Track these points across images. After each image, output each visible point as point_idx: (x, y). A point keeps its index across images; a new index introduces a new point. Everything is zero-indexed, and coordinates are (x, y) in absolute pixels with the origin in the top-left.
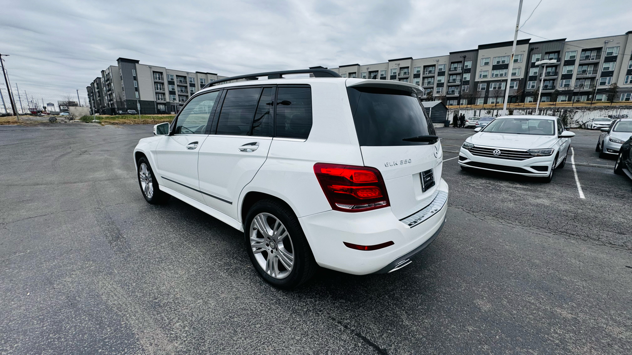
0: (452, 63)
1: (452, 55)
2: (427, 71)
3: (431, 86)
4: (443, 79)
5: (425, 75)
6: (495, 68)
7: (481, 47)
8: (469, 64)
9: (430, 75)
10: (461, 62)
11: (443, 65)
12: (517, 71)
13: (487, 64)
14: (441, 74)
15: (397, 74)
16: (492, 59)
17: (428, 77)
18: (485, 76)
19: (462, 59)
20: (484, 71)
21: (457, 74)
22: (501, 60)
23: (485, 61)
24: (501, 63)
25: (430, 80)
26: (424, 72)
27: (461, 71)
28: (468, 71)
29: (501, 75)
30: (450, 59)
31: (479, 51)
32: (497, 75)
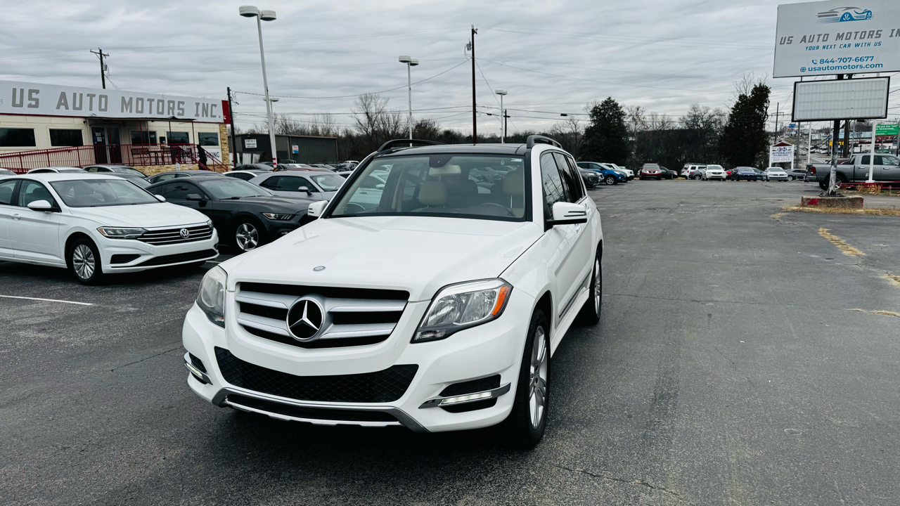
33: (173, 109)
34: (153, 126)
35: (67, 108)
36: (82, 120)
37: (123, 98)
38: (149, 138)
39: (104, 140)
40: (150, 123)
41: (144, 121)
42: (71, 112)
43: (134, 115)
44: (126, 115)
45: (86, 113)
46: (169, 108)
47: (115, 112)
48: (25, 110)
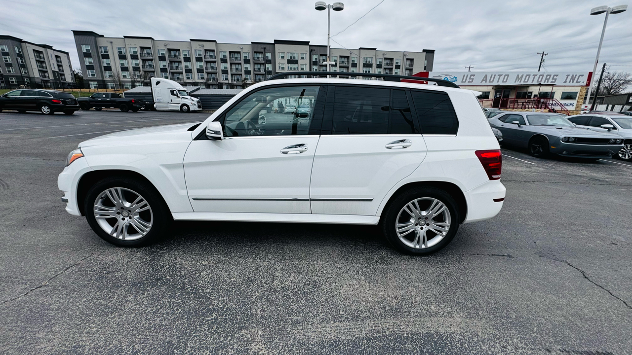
0: (255, 52)
1: (254, 45)
2: (233, 57)
3: (239, 72)
4: (250, 67)
5: (232, 61)
6: (290, 62)
7: (277, 42)
8: (269, 55)
9: (237, 61)
10: (262, 53)
11: (247, 53)
12: (304, 67)
13: (283, 57)
14: (247, 61)
15: (203, 57)
16: (286, 53)
17: (235, 64)
18: (283, 68)
19: (262, 50)
20: (282, 64)
21: (260, 64)
22: (293, 56)
23: (281, 55)
24: (293, 59)
25: (237, 66)
26: (230, 58)
27: (263, 61)
28: (269, 62)
29: (294, 69)
30: (253, 48)
31: (276, 45)
32: (291, 68)
33: (548, 79)
34: (531, 89)
35: (486, 82)
36: (492, 87)
37: (518, 75)
38: (527, 95)
39: (500, 97)
40: (531, 87)
41: (528, 86)
42: (488, 84)
43: (522, 83)
44: (518, 83)
45: (495, 84)
46: (546, 79)
47: (511, 82)
48: (467, 84)
